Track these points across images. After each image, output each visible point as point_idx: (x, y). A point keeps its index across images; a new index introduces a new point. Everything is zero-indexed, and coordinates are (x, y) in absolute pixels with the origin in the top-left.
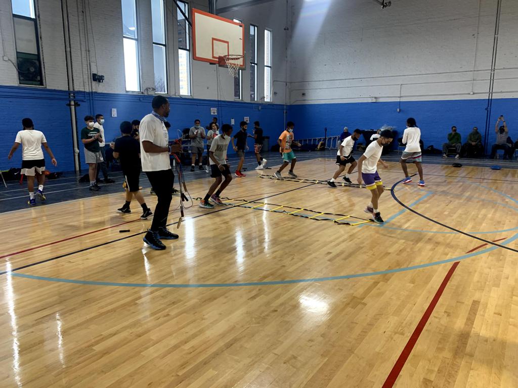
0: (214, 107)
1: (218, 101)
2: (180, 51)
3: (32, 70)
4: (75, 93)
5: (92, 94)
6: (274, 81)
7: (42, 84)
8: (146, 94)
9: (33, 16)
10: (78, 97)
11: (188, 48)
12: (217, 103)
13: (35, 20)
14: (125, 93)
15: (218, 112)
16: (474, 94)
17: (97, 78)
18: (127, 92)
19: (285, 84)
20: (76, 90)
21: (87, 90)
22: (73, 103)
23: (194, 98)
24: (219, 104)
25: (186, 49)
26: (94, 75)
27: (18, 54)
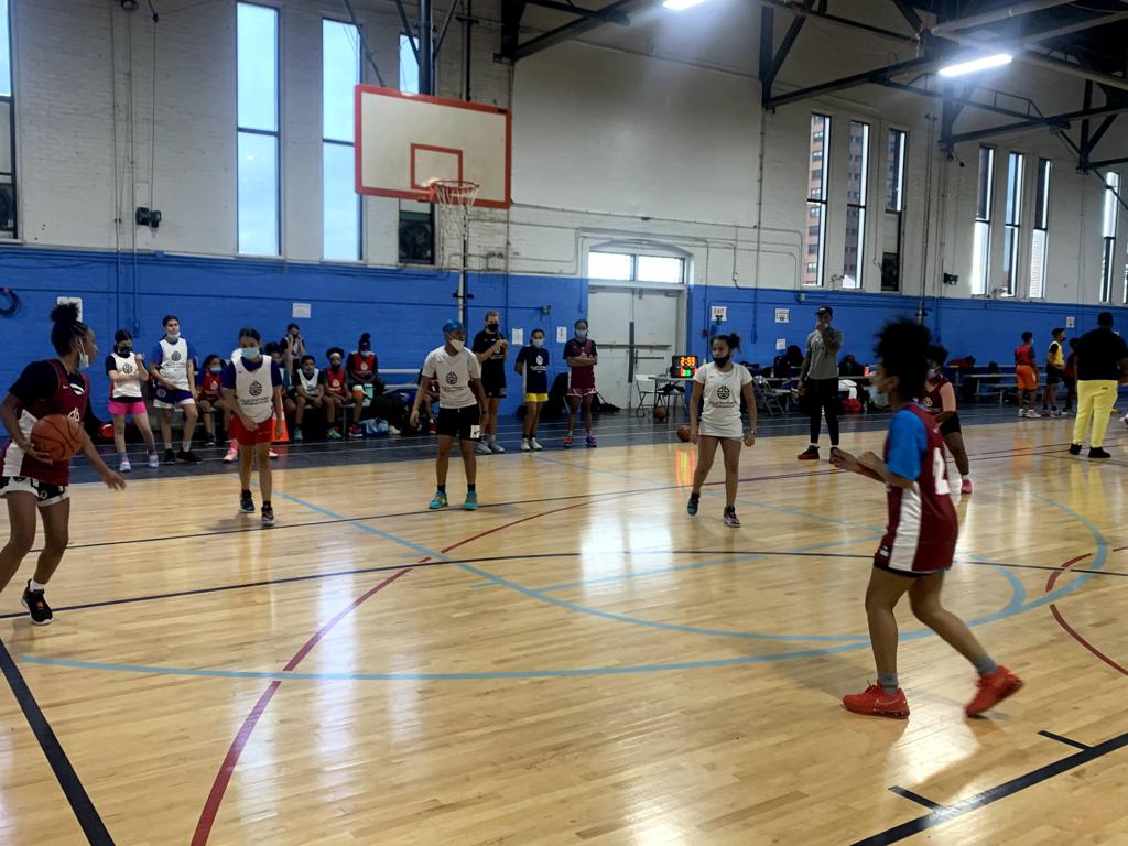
0: (1071, 314)
1: (1078, 306)
2: (1036, 232)
3: (895, 273)
4: (925, 299)
5: (939, 302)
7: (896, 289)
8: (992, 298)
9: (899, 209)
10: (928, 305)
11: (1044, 226)
12: (1075, 308)
13: (900, 214)
14: (969, 297)
15: (1076, 322)
17: (948, 279)
18: (973, 296)
20: (926, 295)
21: (937, 296)
22: (920, 312)
23: (1048, 301)
24: (1078, 310)
25: (1041, 229)
26: (946, 275)
27: (885, 254)
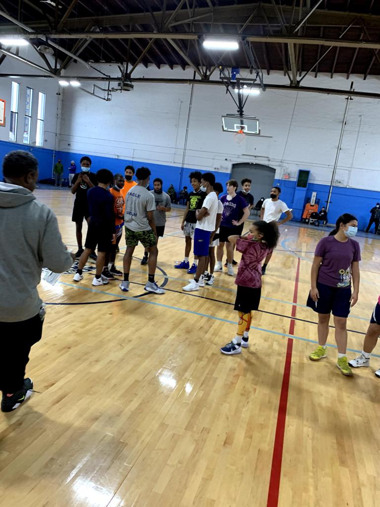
6: (45, 132)
16: (174, 163)
19: (55, 135)
